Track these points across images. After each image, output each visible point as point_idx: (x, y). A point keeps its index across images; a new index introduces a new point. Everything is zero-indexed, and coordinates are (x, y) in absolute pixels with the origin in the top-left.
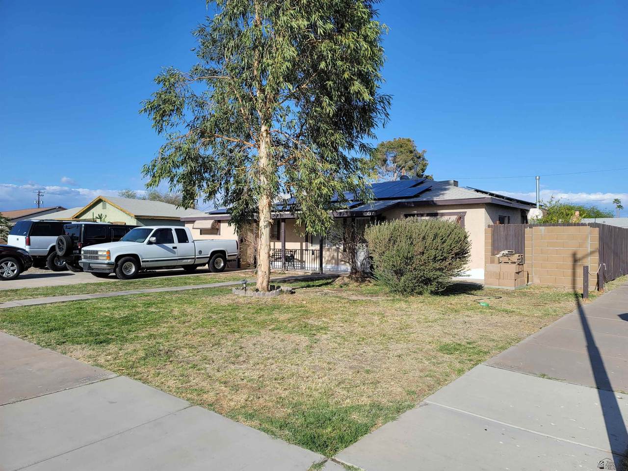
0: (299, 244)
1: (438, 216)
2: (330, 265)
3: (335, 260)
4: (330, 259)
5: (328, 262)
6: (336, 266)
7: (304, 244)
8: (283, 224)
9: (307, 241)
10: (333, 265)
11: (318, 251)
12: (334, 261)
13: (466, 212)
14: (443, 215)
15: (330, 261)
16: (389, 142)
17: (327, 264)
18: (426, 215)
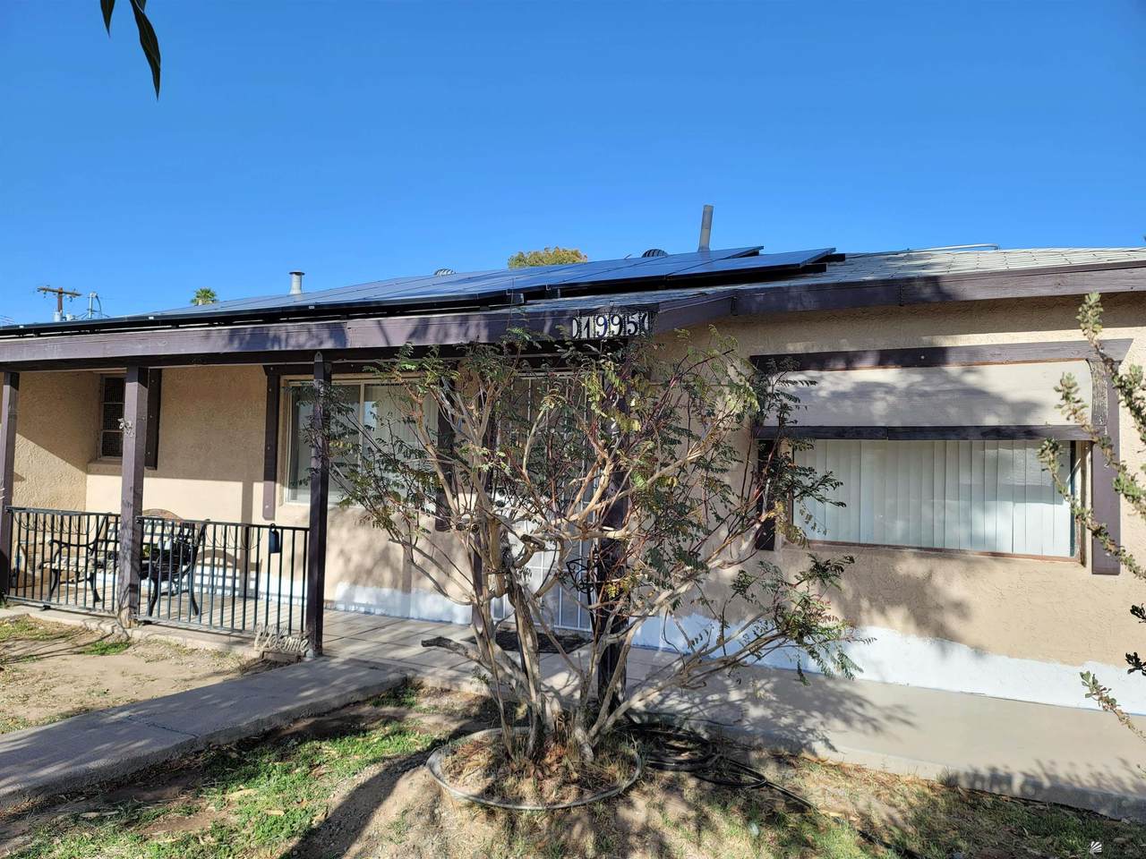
0: (236, 488)
1: (945, 362)
2: (371, 590)
3: (394, 570)
4: (369, 562)
5: (361, 576)
6: (399, 593)
7: (259, 488)
8: (132, 391)
9: (270, 475)
10: (386, 591)
11: (300, 535)
12: (387, 575)
13: (1131, 340)
14: (975, 358)
15: (369, 572)
16: (536, 254)
17: (355, 583)
18: (870, 360)
